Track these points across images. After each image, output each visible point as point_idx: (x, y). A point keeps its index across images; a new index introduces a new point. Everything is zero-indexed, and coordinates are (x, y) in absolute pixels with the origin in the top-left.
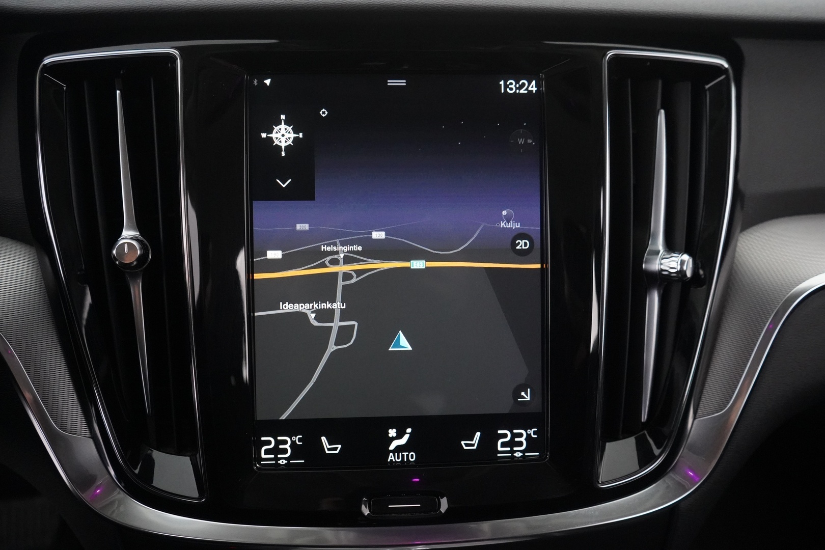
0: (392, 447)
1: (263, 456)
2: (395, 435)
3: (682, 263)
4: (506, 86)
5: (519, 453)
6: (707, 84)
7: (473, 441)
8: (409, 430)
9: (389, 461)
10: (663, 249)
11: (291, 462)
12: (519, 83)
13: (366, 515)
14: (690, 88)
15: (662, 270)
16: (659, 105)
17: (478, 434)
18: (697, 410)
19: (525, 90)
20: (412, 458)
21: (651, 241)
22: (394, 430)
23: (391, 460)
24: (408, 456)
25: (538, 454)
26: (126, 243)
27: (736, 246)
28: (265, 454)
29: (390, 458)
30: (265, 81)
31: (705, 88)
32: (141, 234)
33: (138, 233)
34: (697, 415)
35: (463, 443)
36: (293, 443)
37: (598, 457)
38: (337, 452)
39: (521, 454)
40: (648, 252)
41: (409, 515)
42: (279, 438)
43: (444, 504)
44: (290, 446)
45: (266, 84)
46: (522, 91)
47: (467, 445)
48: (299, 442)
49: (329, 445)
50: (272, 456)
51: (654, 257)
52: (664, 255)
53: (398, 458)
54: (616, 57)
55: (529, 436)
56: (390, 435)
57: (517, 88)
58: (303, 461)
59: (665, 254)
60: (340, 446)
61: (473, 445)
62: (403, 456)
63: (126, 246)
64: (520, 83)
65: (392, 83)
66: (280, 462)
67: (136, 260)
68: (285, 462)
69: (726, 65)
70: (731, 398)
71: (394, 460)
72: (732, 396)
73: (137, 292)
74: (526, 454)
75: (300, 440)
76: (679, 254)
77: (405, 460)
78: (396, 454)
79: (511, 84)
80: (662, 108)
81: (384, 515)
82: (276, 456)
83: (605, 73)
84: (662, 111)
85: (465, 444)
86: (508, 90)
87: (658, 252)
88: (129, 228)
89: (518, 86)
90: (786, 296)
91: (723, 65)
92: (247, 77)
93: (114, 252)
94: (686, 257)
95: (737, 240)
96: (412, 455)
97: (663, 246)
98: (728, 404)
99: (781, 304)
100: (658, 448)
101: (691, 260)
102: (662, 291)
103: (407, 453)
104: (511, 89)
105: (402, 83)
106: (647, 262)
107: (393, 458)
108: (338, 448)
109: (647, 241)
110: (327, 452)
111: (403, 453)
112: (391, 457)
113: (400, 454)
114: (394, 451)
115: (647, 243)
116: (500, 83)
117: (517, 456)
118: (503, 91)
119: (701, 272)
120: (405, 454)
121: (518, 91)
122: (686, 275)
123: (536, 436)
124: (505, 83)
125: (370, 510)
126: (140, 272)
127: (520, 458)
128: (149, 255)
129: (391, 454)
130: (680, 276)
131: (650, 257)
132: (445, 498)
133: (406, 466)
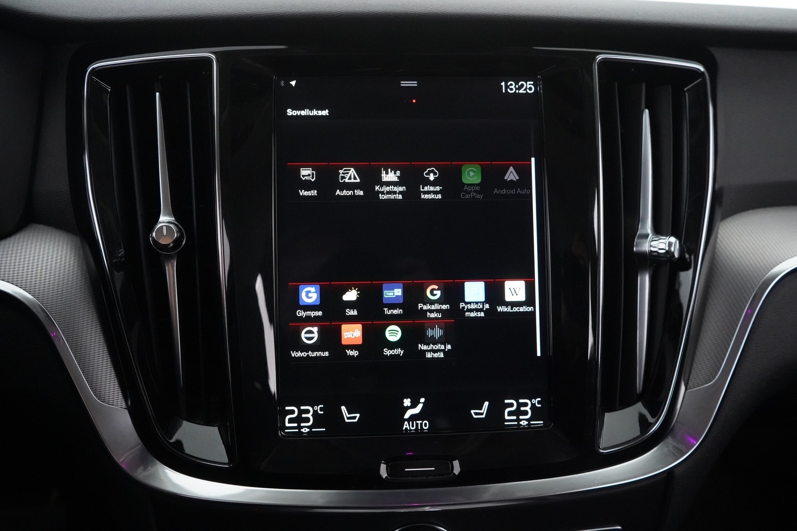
0: (407, 416)
1: (287, 425)
2: (409, 404)
3: (670, 244)
4: (507, 87)
5: (525, 421)
6: (686, 87)
7: (481, 410)
8: (422, 400)
9: (404, 429)
10: (652, 232)
11: (313, 430)
12: (518, 85)
13: (384, 477)
14: (670, 91)
15: (652, 252)
16: (643, 105)
17: (486, 404)
18: (688, 382)
19: (524, 90)
20: (426, 426)
21: (641, 225)
22: (409, 400)
23: (406, 428)
24: (421, 424)
25: (542, 422)
26: (164, 226)
27: (717, 233)
28: (289, 423)
29: (405, 427)
30: (291, 83)
31: (684, 90)
32: (176, 219)
33: (174, 219)
34: (688, 386)
35: (472, 412)
36: (315, 412)
37: (599, 423)
38: (356, 420)
39: (526, 423)
40: (638, 236)
41: (425, 478)
42: (302, 408)
43: (457, 468)
44: (312, 415)
45: (292, 85)
46: (521, 91)
47: (476, 414)
48: (320, 411)
49: (349, 414)
50: (296, 425)
51: (644, 240)
52: (653, 238)
53: (413, 426)
54: (604, 62)
55: (533, 405)
56: (405, 405)
57: (516, 89)
58: (324, 429)
60: (358, 415)
61: (482, 414)
62: (417, 424)
63: (165, 228)
64: (520, 84)
65: (404, 84)
66: (303, 430)
67: (173, 242)
68: (307, 430)
69: (702, 69)
70: (719, 370)
71: (409, 429)
72: (720, 368)
73: (171, 271)
74: (531, 422)
75: (321, 409)
76: (667, 237)
77: (419, 428)
78: (411, 422)
79: (511, 85)
80: (646, 107)
81: (400, 478)
82: (299, 425)
83: (595, 74)
84: (647, 111)
85: (474, 413)
86: (509, 90)
87: (647, 236)
88: (166, 214)
89: (517, 86)
90: (765, 276)
91: (699, 69)
92: (275, 78)
93: (154, 234)
94: (673, 239)
95: (718, 228)
96: (426, 424)
97: (651, 230)
98: (716, 376)
99: (760, 283)
100: (653, 417)
101: (678, 242)
102: (651, 273)
103: (421, 422)
104: (511, 89)
105: (414, 84)
106: (636, 246)
107: (408, 427)
108: (356, 417)
109: (637, 225)
110: (347, 420)
111: (417, 422)
112: (406, 425)
113: (415, 422)
114: (408, 420)
115: (636, 229)
116: (502, 84)
117: (523, 424)
118: (504, 91)
119: (687, 256)
120: (419, 422)
121: (517, 91)
122: (674, 256)
123: (540, 406)
124: (506, 84)
125: (388, 473)
126: (175, 254)
127: (526, 426)
128: (183, 239)
129: (406, 423)
130: (668, 256)
131: (640, 241)
132: (457, 460)
133: (420, 433)
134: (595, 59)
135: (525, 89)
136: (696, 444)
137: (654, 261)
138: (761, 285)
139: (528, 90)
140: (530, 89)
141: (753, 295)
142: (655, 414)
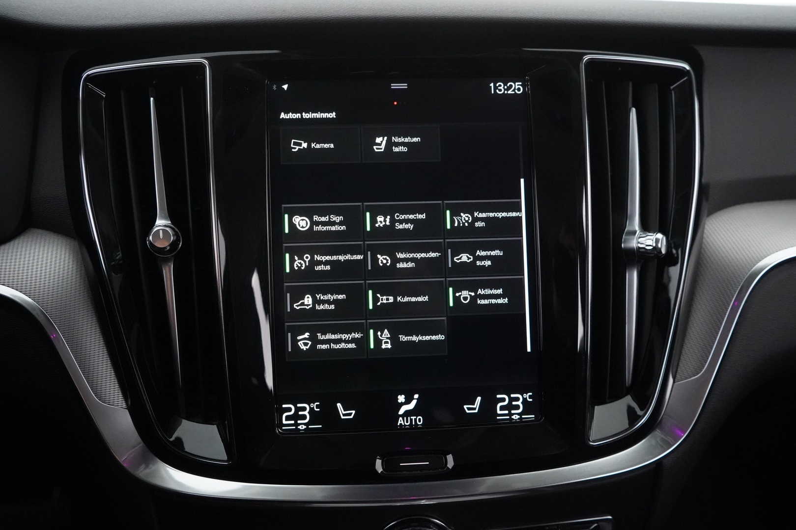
0: (401, 412)
1: (284, 422)
2: (403, 401)
3: (657, 241)
4: (496, 88)
5: (517, 416)
6: (672, 86)
7: (474, 405)
8: (416, 396)
9: (399, 424)
10: (639, 229)
11: (310, 427)
12: (507, 85)
13: (380, 472)
14: (657, 89)
15: (640, 248)
16: (630, 104)
17: (479, 399)
18: (676, 374)
19: (512, 91)
20: (420, 421)
21: (629, 222)
22: (403, 396)
23: (401, 424)
24: (415, 420)
25: (533, 416)
26: (161, 229)
27: (704, 228)
28: (286, 420)
29: (399, 422)
31: (670, 88)
32: (172, 223)
33: (170, 222)
34: (676, 379)
35: (465, 407)
36: (312, 410)
37: (588, 417)
38: (351, 417)
40: (626, 233)
41: (419, 472)
42: (299, 405)
43: (450, 462)
44: (309, 413)
45: (284, 88)
46: (510, 92)
47: (469, 409)
48: (316, 408)
49: (344, 411)
50: (293, 422)
51: (632, 237)
52: (641, 235)
53: (407, 422)
54: (591, 61)
55: (525, 400)
56: (400, 401)
57: (505, 90)
58: (321, 426)
59: (641, 233)
60: (354, 412)
61: (474, 409)
62: (411, 420)
63: (161, 232)
65: (395, 86)
66: (300, 427)
67: (169, 245)
68: (304, 427)
69: (687, 67)
70: (706, 363)
71: (403, 424)
72: (707, 361)
73: (168, 273)
74: (523, 417)
75: (317, 407)
76: (654, 233)
77: (414, 424)
78: (405, 418)
79: (500, 86)
80: (633, 106)
81: (396, 473)
82: (296, 422)
83: (582, 75)
84: (634, 109)
85: (467, 408)
86: (497, 91)
87: (634, 233)
88: (162, 218)
89: (506, 87)
90: (750, 270)
91: (685, 68)
92: (267, 82)
93: (151, 238)
94: (660, 236)
95: (705, 224)
96: (420, 419)
97: (639, 227)
98: (703, 368)
99: (746, 277)
100: (642, 410)
101: (665, 238)
102: (639, 268)
103: (415, 417)
104: (500, 90)
105: (404, 86)
106: (625, 242)
107: (402, 422)
108: (352, 413)
109: (625, 222)
110: (343, 417)
111: (411, 417)
113: (409, 418)
114: (403, 416)
115: (624, 227)
116: (491, 85)
117: (515, 418)
118: (493, 92)
119: (674, 251)
120: (413, 418)
121: (506, 92)
122: (661, 252)
123: (531, 400)
124: (495, 86)
125: (383, 468)
126: (172, 256)
127: (518, 420)
128: (180, 242)
129: (401, 418)
130: (655, 252)
131: (628, 237)
132: (451, 455)
133: (414, 429)
134: (582, 59)
135: (514, 90)
136: (683, 436)
137: (642, 257)
138: (747, 279)
139: (516, 91)
140: (519, 89)
141: (739, 289)
142: (644, 406)
